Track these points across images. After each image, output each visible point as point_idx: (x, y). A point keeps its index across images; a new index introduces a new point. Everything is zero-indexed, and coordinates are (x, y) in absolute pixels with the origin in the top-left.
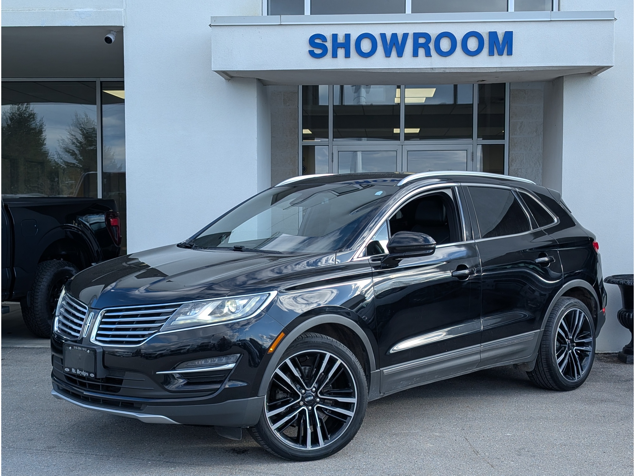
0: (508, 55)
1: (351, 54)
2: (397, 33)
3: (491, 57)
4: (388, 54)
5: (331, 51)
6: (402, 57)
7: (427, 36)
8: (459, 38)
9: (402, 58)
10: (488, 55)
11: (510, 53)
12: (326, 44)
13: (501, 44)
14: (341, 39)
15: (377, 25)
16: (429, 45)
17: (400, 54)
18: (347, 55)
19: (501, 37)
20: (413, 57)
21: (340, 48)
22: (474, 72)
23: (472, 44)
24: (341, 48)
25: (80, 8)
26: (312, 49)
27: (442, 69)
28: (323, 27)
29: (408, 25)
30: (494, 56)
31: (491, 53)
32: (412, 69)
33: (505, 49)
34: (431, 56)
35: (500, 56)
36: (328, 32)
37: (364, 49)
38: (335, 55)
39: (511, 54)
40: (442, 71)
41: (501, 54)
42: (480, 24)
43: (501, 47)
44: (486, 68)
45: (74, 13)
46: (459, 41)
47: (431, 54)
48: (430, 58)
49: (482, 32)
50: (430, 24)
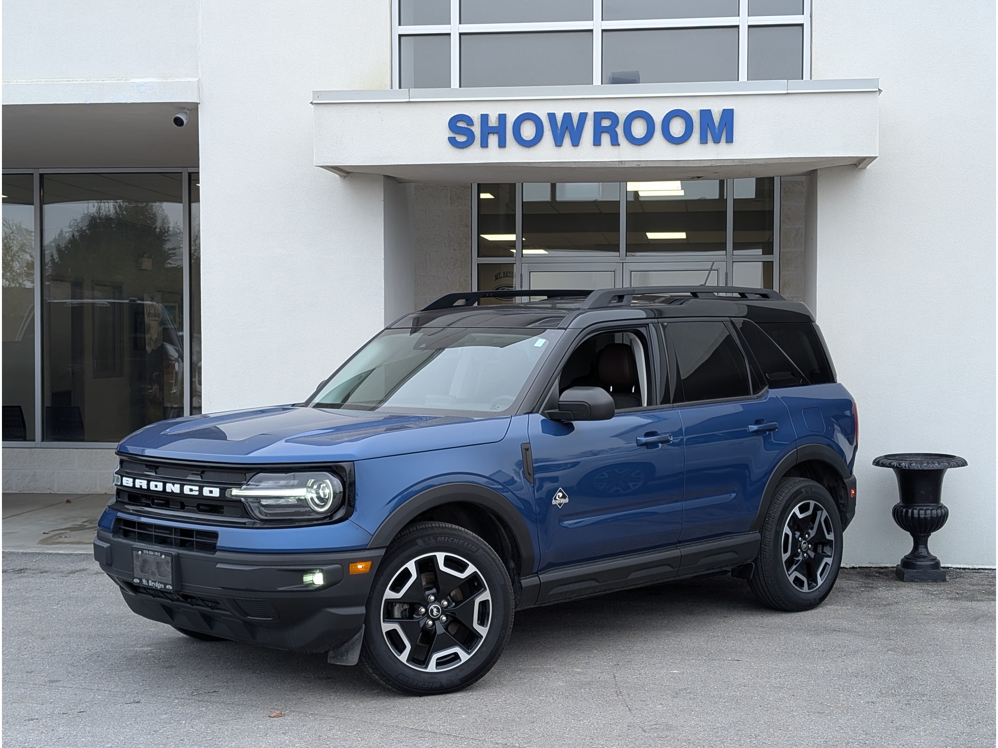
0: (727, 142)
1: (507, 142)
2: (570, 113)
3: (704, 146)
4: (558, 143)
5: (480, 137)
6: (578, 145)
7: (612, 117)
8: (658, 119)
9: (579, 147)
10: (698, 143)
11: (730, 140)
12: (472, 128)
13: (717, 127)
14: (493, 122)
15: (543, 102)
16: (616, 129)
17: (576, 143)
18: (502, 144)
19: (717, 118)
20: (593, 146)
21: (492, 134)
22: (679, 166)
23: (677, 128)
24: (494, 133)
25: (139, 78)
26: (452, 135)
27: (634, 162)
28: (468, 105)
29: (586, 101)
30: (708, 144)
31: (703, 140)
32: (592, 163)
33: (723, 134)
34: (619, 145)
35: (716, 144)
36: (474, 113)
37: (525, 135)
38: (484, 144)
39: (732, 141)
40: (634, 166)
41: (717, 141)
42: (688, 99)
43: (717, 131)
44: (697, 161)
45: (131, 84)
46: (658, 123)
47: (620, 143)
48: (618, 146)
49: (690, 111)
50: (616, 100)
